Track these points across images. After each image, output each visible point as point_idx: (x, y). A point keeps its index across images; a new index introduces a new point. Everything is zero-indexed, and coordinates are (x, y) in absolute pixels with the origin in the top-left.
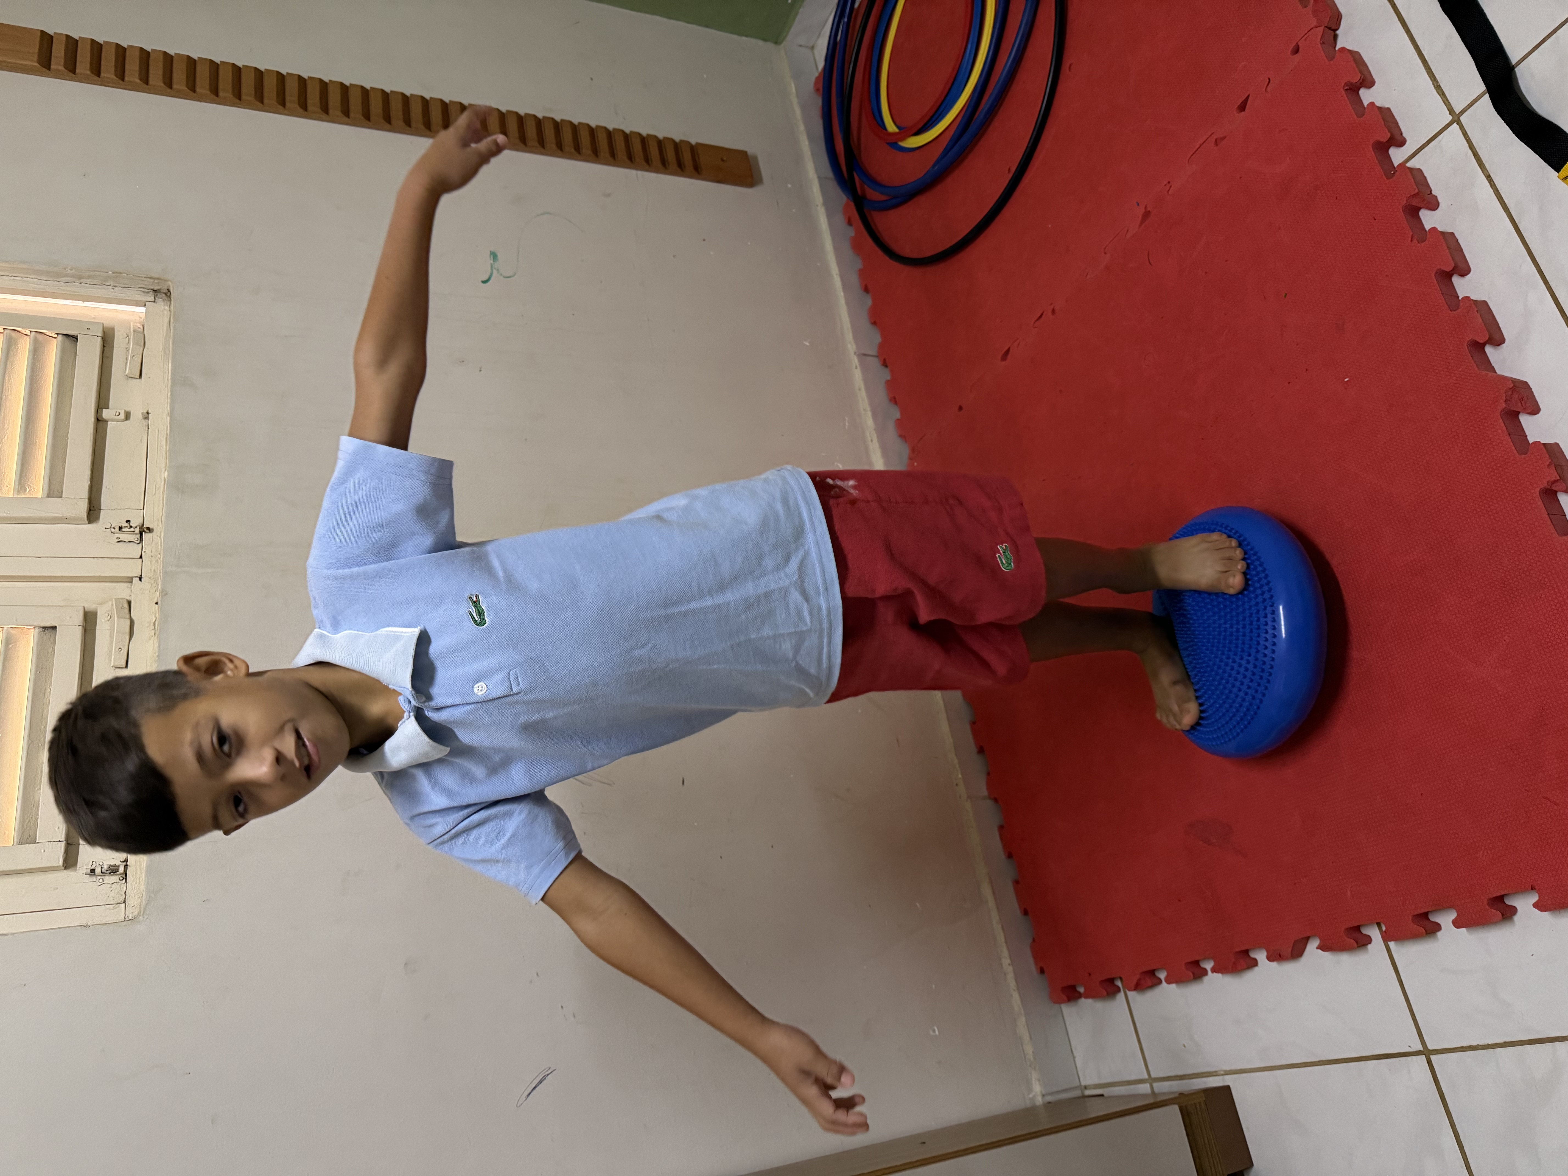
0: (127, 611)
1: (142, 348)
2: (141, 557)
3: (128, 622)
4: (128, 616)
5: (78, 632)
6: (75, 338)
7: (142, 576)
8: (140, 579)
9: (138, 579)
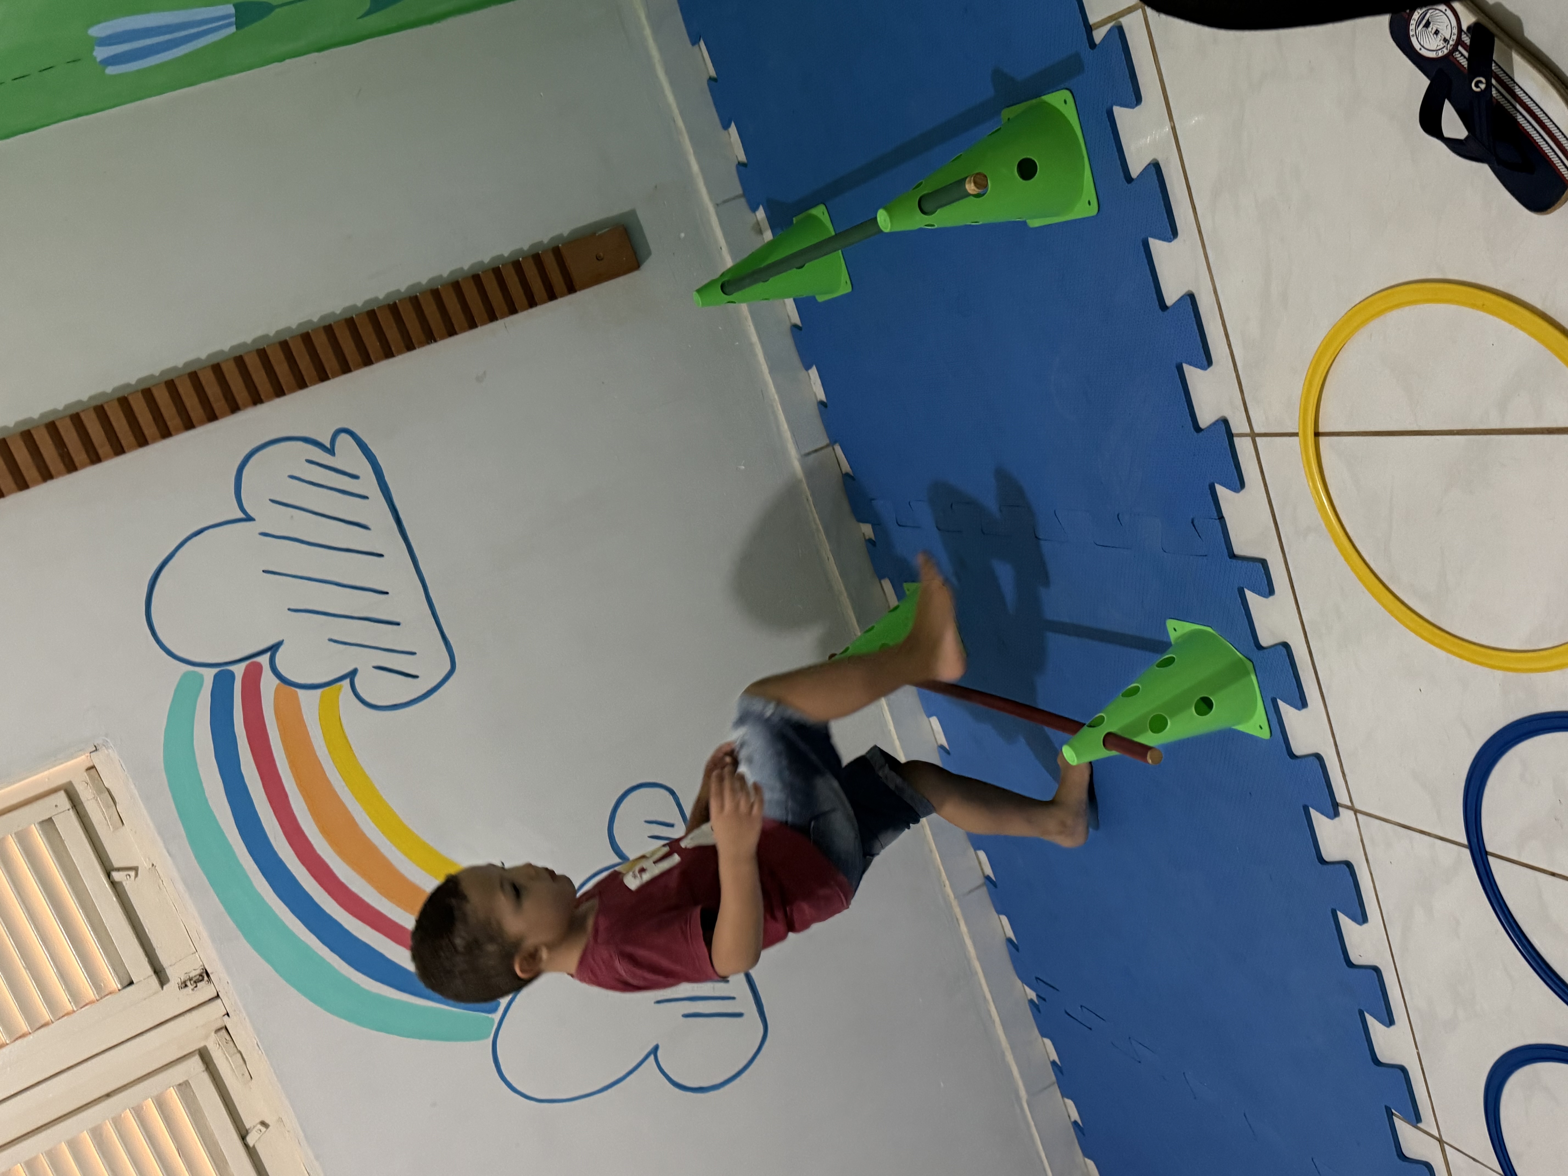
0: (231, 1043)
1: (114, 807)
2: (218, 996)
3: (239, 1055)
4: (236, 1051)
5: (206, 1077)
6: (50, 819)
7: (228, 1012)
8: (228, 1014)
9: (226, 1016)
